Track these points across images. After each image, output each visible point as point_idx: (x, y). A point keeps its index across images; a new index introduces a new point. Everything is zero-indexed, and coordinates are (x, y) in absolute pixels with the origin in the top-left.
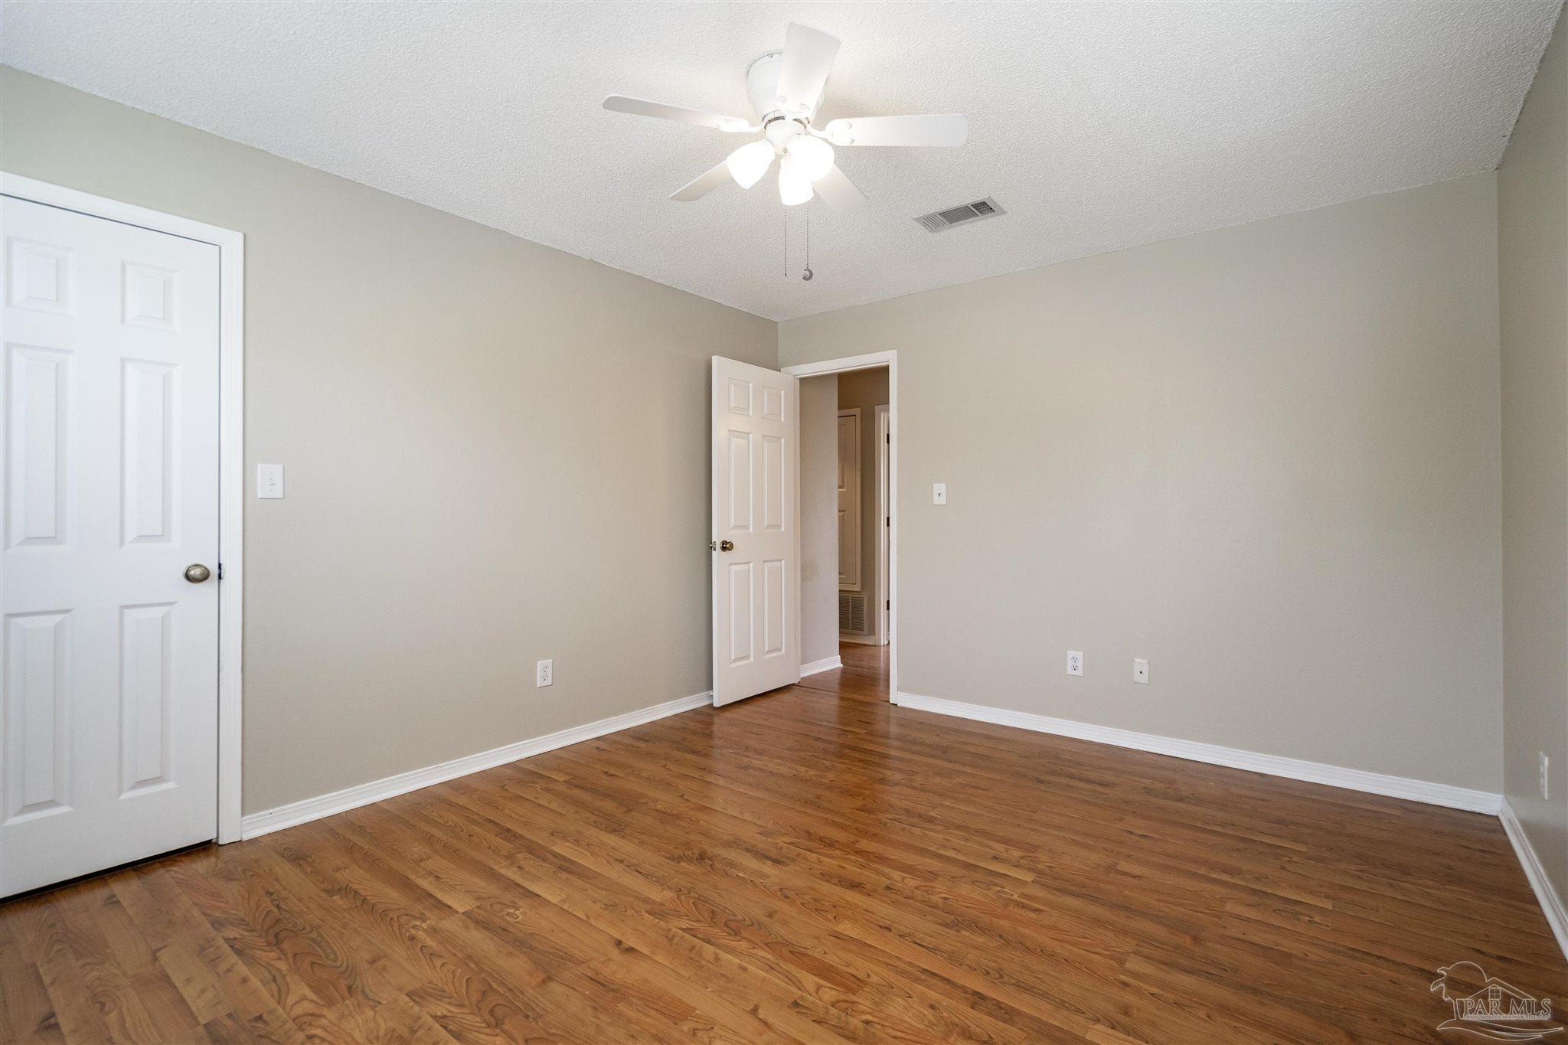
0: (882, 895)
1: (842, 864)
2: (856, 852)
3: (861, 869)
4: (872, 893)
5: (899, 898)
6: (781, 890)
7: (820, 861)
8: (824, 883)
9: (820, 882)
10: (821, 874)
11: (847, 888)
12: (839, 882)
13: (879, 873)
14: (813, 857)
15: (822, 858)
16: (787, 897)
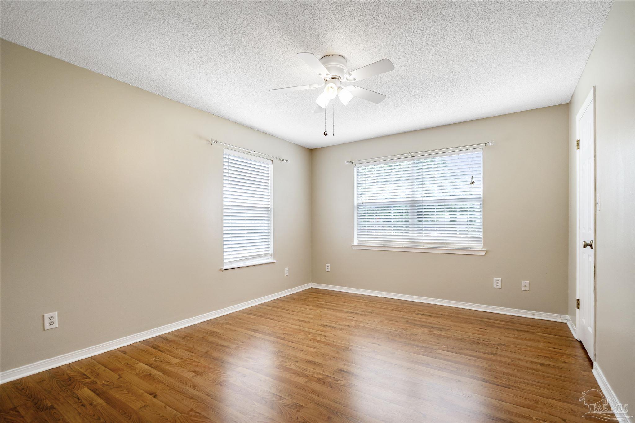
0: (299, 359)
1: (314, 370)
2: (308, 376)
3: (306, 369)
4: (303, 360)
5: (294, 359)
6: (337, 360)
7: (323, 371)
8: (321, 363)
9: (323, 363)
10: (322, 366)
11: (312, 361)
12: (315, 363)
13: (299, 367)
14: (327, 373)
15: (323, 373)
16: (334, 358)
